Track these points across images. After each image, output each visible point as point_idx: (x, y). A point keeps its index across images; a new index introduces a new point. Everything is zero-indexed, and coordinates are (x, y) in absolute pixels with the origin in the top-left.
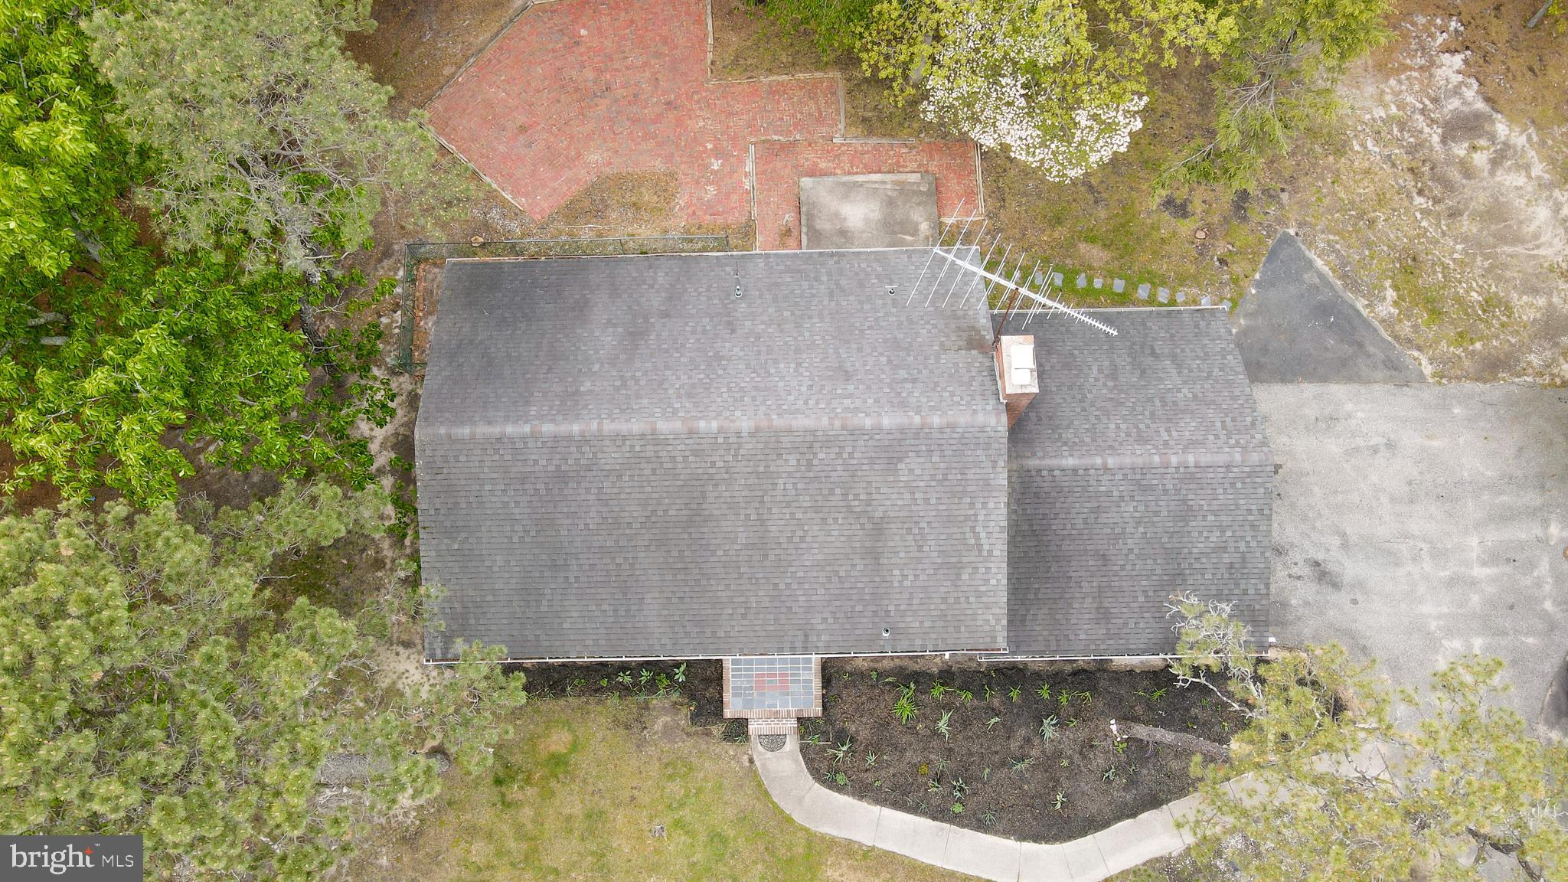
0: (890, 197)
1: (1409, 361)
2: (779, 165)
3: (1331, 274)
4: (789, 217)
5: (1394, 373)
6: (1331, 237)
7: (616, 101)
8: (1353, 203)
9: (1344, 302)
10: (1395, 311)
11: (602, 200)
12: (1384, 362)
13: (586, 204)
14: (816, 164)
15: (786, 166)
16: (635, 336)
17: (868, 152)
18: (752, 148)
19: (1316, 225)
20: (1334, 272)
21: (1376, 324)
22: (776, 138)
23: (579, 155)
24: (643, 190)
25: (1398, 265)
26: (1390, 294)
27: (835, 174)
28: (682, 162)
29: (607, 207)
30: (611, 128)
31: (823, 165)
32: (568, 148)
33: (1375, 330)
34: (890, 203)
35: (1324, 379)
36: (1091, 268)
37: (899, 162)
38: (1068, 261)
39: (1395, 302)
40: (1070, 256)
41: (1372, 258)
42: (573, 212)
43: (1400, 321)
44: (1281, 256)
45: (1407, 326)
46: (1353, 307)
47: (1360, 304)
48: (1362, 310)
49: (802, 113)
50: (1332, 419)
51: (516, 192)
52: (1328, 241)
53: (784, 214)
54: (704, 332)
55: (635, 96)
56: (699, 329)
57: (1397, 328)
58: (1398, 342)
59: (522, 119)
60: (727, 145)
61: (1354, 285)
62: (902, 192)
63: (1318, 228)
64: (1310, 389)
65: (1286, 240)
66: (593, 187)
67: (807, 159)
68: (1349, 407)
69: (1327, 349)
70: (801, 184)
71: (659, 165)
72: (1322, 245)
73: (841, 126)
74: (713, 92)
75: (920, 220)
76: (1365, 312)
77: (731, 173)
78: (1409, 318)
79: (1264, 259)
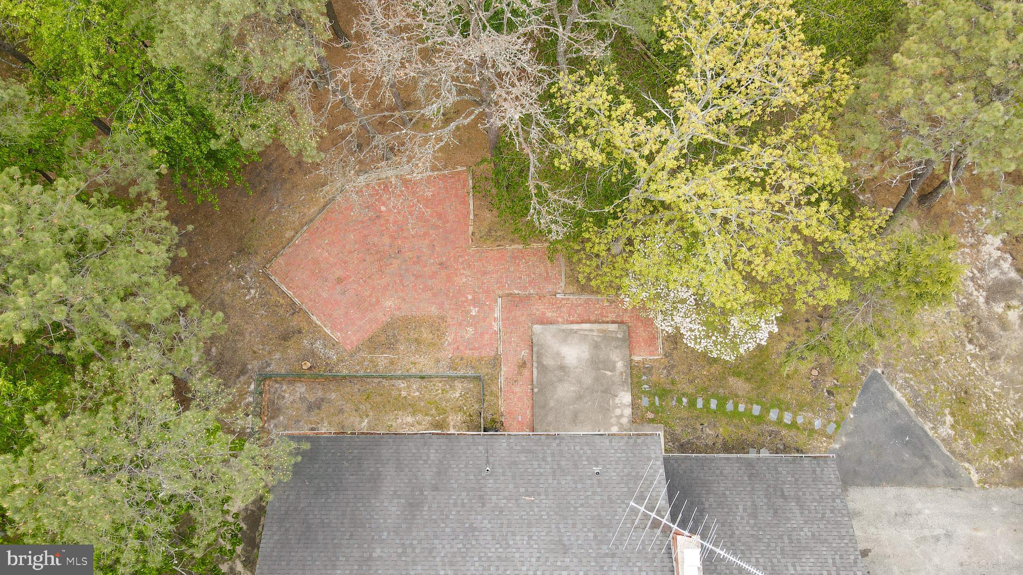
0: (596, 342)
1: (962, 471)
2: (519, 313)
3: (907, 403)
4: (525, 353)
5: (951, 479)
6: (907, 375)
7: (405, 261)
8: (922, 349)
9: (916, 425)
10: (952, 433)
11: (394, 336)
12: (944, 471)
13: (383, 338)
14: (544, 313)
15: (523, 315)
16: (414, 506)
17: (581, 305)
18: (500, 300)
19: (897, 365)
20: (909, 402)
21: (938, 442)
22: (516, 292)
23: (378, 302)
24: (423, 330)
25: (954, 397)
26: (949, 419)
27: (558, 322)
28: (450, 309)
29: (397, 341)
30: (401, 281)
31: (549, 314)
32: (371, 296)
33: (938, 447)
34: (596, 346)
35: (901, 484)
36: (737, 396)
37: (603, 313)
38: (721, 391)
39: (952, 426)
40: (722, 387)
41: (936, 392)
42: (374, 344)
43: (956, 440)
44: (872, 389)
45: (959, 445)
46: (922, 429)
47: (928, 426)
48: (928, 431)
49: (534, 274)
50: (908, 514)
51: (334, 328)
52: (905, 378)
53: (521, 351)
54: (463, 505)
55: (418, 257)
56: (459, 501)
57: (953, 445)
58: (954, 456)
59: (339, 273)
60: (482, 297)
61: (923, 412)
62: (604, 338)
63: (898, 368)
64: (891, 491)
65: (875, 377)
66: (387, 325)
67: (538, 310)
68: (919, 505)
69: (903, 461)
70: (533, 330)
71: (434, 310)
72: (901, 381)
73: (562, 284)
74: (473, 256)
75: (617, 359)
76: (931, 433)
77: (484, 319)
78: (962, 437)
79: (859, 392)
